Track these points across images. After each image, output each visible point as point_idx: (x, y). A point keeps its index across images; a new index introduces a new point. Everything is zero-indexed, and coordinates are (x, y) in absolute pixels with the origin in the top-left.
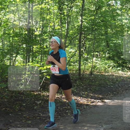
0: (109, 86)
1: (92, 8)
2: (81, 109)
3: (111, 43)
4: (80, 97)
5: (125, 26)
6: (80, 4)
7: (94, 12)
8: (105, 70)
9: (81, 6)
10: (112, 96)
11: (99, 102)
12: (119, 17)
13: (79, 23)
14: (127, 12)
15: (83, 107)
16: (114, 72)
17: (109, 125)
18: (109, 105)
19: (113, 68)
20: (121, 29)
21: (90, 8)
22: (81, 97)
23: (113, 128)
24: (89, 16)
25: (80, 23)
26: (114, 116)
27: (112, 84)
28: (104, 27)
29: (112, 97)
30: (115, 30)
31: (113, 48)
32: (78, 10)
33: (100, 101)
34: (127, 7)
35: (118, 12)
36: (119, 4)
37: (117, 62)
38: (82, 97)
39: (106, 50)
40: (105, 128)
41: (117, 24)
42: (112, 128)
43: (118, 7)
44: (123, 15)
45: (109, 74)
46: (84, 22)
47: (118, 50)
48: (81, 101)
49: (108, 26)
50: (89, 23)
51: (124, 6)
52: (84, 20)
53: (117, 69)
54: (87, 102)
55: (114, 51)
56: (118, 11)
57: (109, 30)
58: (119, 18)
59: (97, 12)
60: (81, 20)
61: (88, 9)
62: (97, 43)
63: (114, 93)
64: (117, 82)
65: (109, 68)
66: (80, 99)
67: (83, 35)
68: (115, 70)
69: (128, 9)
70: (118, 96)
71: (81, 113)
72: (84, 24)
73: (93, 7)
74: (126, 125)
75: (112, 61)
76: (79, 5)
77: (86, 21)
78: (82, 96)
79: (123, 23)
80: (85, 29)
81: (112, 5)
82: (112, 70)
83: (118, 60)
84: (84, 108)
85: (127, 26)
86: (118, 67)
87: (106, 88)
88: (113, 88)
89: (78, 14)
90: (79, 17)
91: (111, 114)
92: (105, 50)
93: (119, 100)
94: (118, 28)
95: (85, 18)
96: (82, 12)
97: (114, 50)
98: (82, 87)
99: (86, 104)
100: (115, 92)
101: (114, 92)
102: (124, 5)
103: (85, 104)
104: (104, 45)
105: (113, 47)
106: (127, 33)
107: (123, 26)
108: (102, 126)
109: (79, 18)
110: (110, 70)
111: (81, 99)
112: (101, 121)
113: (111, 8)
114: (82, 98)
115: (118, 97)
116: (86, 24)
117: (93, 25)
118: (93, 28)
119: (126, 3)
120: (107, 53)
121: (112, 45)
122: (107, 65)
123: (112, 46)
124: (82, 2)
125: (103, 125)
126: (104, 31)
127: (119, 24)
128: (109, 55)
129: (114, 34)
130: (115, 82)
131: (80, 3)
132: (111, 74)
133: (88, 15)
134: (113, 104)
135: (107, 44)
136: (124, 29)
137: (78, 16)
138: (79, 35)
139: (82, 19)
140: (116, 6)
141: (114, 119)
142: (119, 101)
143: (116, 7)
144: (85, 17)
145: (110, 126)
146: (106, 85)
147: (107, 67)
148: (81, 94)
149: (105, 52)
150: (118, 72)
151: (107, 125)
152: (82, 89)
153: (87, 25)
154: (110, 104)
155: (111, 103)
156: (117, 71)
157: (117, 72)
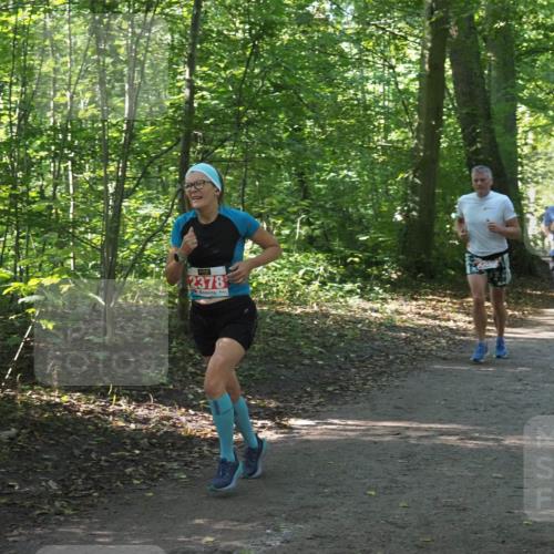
0: (307, 362)
1: (237, 30)
2: (189, 459)
3: (318, 180)
4: (183, 410)
5: (377, 109)
6: (185, 14)
7: (244, 47)
8: (292, 292)
9: (189, 22)
10: (319, 404)
11: (263, 427)
12: (349, 70)
13: (180, 92)
14: (382, 52)
15: (196, 449)
16: (328, 301)
17: (306, 522)
18: (308, 441)
19: (323, 284)
20: (358, 121)
21: (228, 30)
22: (188, 407)
23: (321, 537)
24: (222, 65)
25: (187, 92)
26: (325, 486)
27: (321, 352)
28: (287, 112)
29: (318, 408)
30: (331, 125)
31: (326, 203)
32: (176, 36)
33: (269, 423)
34: (383, 29)
35: (347, 50)
36: (350, 17)
37: (341, 258)
38: (193, 408)
39: (295, 209)
40: (289, 538)
41: (340, 98)
42: (315, 537)
43: (346, 26)
44: (367, 61)
45: (308, 310)
46: (201, 89)
47: (347, 211)
48: (189, 426)
49: (305, 108)
50: (223, 93)
51: (369, 24)
52: (199, 83)
53: (341, 289)
54: (214, 428)
55: (330, 213)
56: (345, 46)
57: (309, 123)
58: (349, 75)
59: (254, 46)
60: (189, 81)
61: (220, 33)
62: (259, 179)
63: (330, 389)
64: (342, 344)
65: (309, 283)
66: (183, 419)
67: (199, 147)
68: (332, 293)
69: (386, 37)
70: (346, 403)
71: (189, 477)
72: (202, 97)
73: (241, 26)
74: (378, 522)
75: (320, 256)
76: (182, 18)
77: (210, 84)
78: (195, 403)
79: (368, 97)
80: (206, 119)
81: (320, 20)
82: (321, 294)
83: (348, 252)
84: (202, 457)
85: (383, 107)
86: (345, 282)
87: (297, 367)
88: (322, 367)
89: (179, 55)
90: (181, 69)
91: (316, 476)
92: (290, 210)
93: (349, 419)
94: (346, 115)
95: (204, 72)
96: (193, 46)
97: (333, 210)
98: (194, 365)
99: (209, 436)
100: (334, 383)
101: (329, 384)
102: (372, 20)
103: (205, 440)
104: (288, 189)
105: (324, 196)
106: (385, 138)
107: (367, 108)
108: (277, 530)
109: (180, 74)
110: (313, 293)
111: (189, 418)
112: (272, 508)
113: (318, 31)
114: (191, 412)
115: (344, 406)
116: (212, 99)
117: (239, 103)
118: (239, 115)
119: (378, 12)
120: (302, 223)
121: (321, 186)
122: (301, 273)
123: (323, 192)
124: (192, 3)
125: (282, 525)
126: (286, 130)
127: (352, 99)
128: (306, 228)
129: (328, 141)
130: (333, 345)
131: (185, 9)
132: (316, 308)
133: (221, 61)
134: (322, 434)
135: (302, 182)
136: (370, 122)
137: (178, 65)
138: (181, 145)
139: (191, 75)
140: (339, 23)
141: (327, 496)
142: (350, 422)
143: (339, 26)
144: (205, 69)
145: (307, 528)
146: (296, 358)
147: (299, 282)
148: (191, 397)
149: (293, 217)
150: (346, 302)
151: (298, 526)
152: (191, 373)
153: (216, 102)
154: (309, 437)
155: (316, 432)
156: (342, 297)
157: (342, 300)
